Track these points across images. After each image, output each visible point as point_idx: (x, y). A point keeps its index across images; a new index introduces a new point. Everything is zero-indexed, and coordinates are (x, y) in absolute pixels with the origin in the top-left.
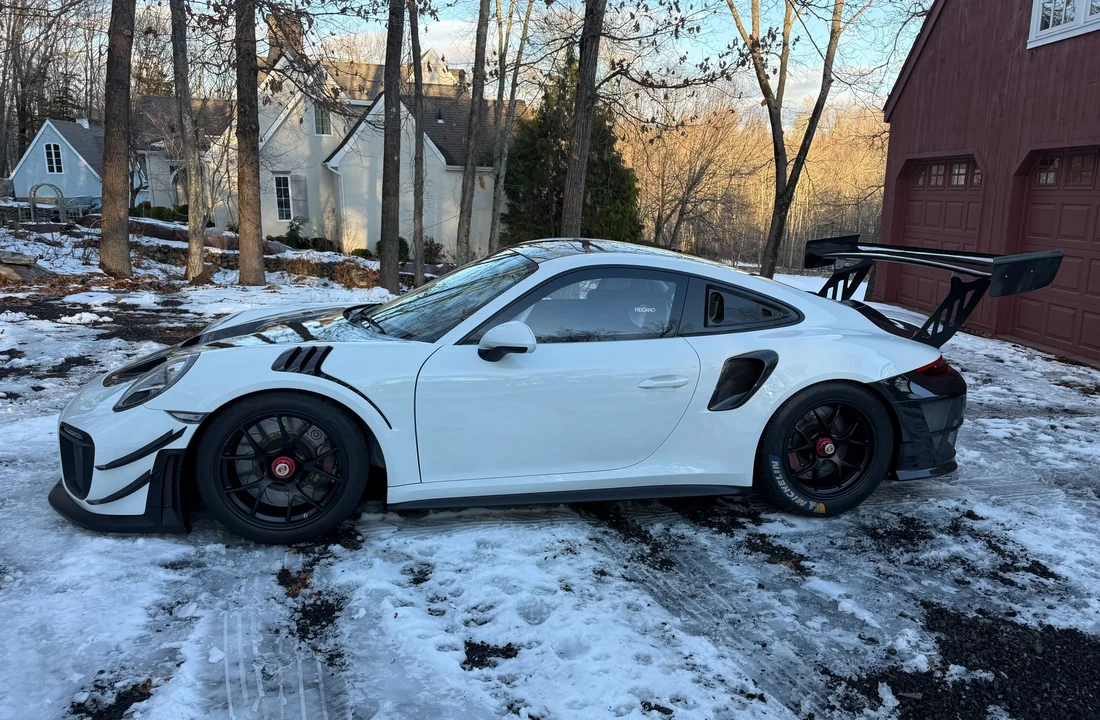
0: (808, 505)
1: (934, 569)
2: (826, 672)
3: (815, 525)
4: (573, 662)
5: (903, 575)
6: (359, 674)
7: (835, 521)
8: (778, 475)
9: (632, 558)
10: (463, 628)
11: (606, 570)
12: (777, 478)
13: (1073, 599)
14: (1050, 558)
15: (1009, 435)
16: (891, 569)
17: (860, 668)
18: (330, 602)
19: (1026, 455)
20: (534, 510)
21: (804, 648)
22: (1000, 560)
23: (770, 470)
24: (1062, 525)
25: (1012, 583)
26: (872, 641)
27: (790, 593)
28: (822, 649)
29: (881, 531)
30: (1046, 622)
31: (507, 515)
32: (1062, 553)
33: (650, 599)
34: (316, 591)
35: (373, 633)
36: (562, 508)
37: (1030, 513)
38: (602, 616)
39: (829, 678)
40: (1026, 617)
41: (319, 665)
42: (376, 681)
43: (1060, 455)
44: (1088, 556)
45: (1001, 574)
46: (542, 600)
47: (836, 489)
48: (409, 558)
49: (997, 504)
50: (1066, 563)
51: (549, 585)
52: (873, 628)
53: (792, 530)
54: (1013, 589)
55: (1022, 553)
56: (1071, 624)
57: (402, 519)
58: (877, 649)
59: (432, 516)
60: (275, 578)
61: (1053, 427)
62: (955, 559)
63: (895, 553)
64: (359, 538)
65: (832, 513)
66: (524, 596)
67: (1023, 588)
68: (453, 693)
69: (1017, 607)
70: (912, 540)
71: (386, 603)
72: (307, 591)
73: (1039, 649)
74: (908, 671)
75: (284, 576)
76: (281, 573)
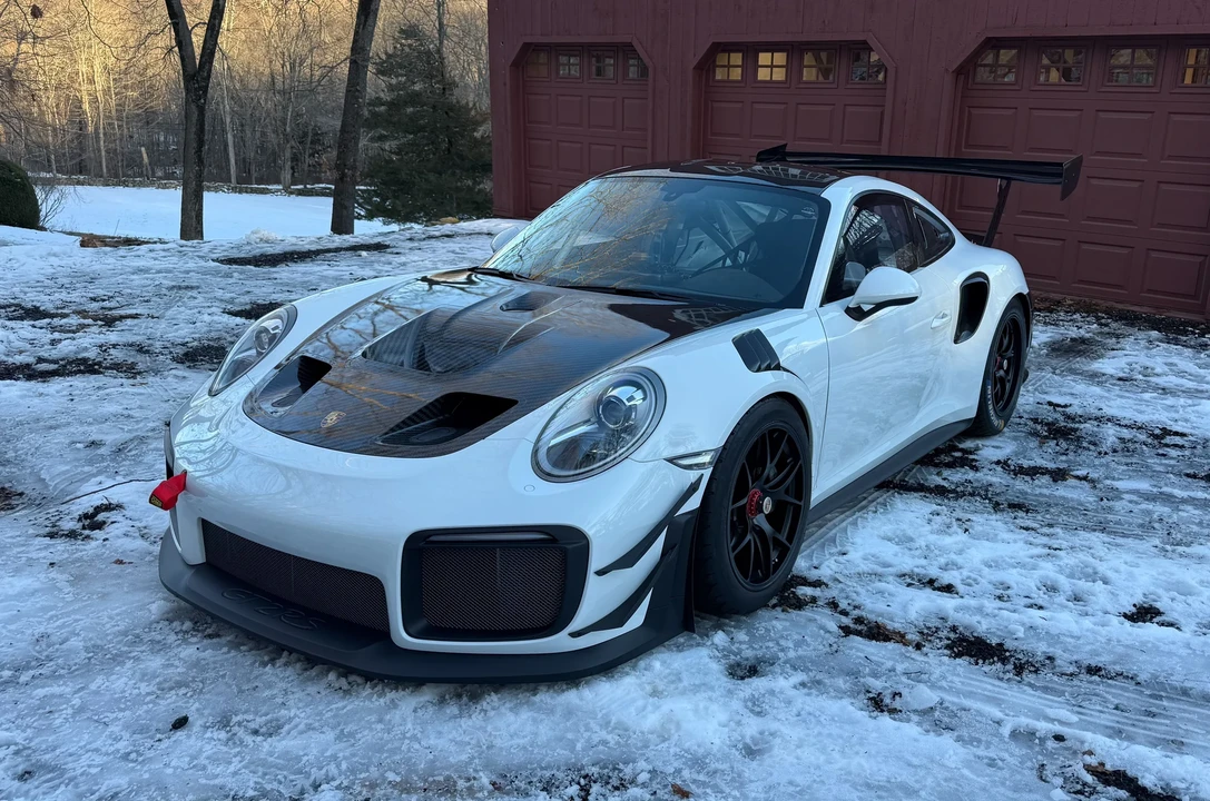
8: (990, 402)
23: (987, 400)
47: (1003, 404)
75: (859, 633)
76: (847, 631)
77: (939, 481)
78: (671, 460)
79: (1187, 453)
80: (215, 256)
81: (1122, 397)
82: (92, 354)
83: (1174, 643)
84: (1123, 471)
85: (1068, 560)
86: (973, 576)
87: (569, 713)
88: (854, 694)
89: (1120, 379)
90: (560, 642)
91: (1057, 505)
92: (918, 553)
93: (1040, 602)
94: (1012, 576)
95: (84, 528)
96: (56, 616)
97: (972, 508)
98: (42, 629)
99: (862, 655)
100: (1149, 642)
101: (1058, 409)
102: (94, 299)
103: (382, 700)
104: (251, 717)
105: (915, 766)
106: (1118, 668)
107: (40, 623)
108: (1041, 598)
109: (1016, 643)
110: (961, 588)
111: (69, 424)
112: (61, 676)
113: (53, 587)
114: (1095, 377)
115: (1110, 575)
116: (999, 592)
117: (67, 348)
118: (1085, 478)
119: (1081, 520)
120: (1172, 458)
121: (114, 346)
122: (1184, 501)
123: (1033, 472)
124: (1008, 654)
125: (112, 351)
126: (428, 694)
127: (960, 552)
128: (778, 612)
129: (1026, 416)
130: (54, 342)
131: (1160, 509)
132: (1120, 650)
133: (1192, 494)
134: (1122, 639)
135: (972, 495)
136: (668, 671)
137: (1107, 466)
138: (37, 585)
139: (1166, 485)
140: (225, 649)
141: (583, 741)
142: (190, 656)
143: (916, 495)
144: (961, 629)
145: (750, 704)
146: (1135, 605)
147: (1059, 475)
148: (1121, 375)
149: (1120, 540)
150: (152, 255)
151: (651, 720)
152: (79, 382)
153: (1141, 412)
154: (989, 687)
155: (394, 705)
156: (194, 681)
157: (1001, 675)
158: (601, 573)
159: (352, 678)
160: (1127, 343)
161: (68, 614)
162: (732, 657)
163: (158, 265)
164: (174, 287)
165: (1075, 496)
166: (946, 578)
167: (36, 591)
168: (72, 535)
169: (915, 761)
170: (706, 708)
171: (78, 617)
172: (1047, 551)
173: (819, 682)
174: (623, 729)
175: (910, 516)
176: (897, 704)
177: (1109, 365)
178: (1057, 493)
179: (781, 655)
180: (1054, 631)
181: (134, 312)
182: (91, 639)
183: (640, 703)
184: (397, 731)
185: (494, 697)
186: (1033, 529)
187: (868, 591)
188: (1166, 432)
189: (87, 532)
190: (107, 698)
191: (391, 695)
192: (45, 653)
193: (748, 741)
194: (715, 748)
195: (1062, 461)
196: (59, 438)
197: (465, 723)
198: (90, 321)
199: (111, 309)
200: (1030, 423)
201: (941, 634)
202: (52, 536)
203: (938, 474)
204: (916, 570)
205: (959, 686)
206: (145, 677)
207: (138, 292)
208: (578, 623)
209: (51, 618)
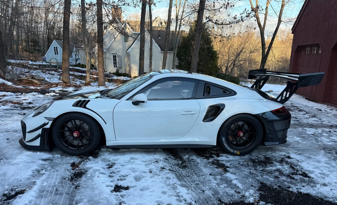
0: (234, 152)
1: (269, 173)
2: (220, 200)
3: (236, 158)
4: (143, 192)
5: (258, 174)
6: (82, 191)
7: (243, 157)
8: (224, 142)
9: (175, 165)
10: (116, 181)
11: (165, 167)
12: (224, 143)
13: (312, 184)
14: (310, 172)
15: (313, 133)
16: (255, 172)
17: (231, 200)
18: (83, 172)
19: (316, 140)
20: (151, 150)
21: (216, 193)
22: (293, 171)
23: (222, 140)
24: (319, 162)
25: (293, 178)
26: (239, 193)
27: (219, 177)
28: (221, 193)
29: (256, 161)
30: (300, 191)
31: (143, 151)
32: (315, 170)
33: (174, 176)
34: (80, 169)
35: (90, 181)
36: (160, 150)
37: (309, 157)
38: (158, 180)
39: (220, 202)
40: (294, 189)
41: (72, 188)
42: (85, 194)
43: (328, 140)
44: (323, 172)
45: (291, 175)
46: (142, 175)
47: (244, 147)
48: (110, 161)
49: (300, 154)
50: (315, 173)
51: (146, 171)
52: (240, 189)
53: (228, 159)
54: (293, 180)
55: (301, 170)
56: (308, 192)
57: (112, 151)
58: (239, 195)
59: (121, 150)
60: (70, 164)
61: (330, 131)
62: (278, 170)
63: (258, 167)
64: (98, 155)
65: (242, 154)
66: (137, 173)
67: (296, 180)
68: (105, 198)
69: (292, 186)
70: (266, 164)
71: (97, 173)
72: (77, 169)
73: (293, 198)
74: (246, 202)
77: (186, 157)
78: (45, 118)
86: (120, 168)
99: (61, 166)
106: (80, 188)
109: (84, 177)
110: (112, 168)
115: (142, 180)
116: (115, 172)
118: (227, 170)
124: (79, 177)
128: (75, 157)
132: (91, 186)
134: (96, 186)
135: (183, 161)
144: (87, 171)
147: (221, 167)
158: (28, 132)
166: (115, 166)
179: (55, 160)
180: (93, 179)
186: (164, 169)
187: (97, 161)
204: (117, 163)
208: (26, 140)
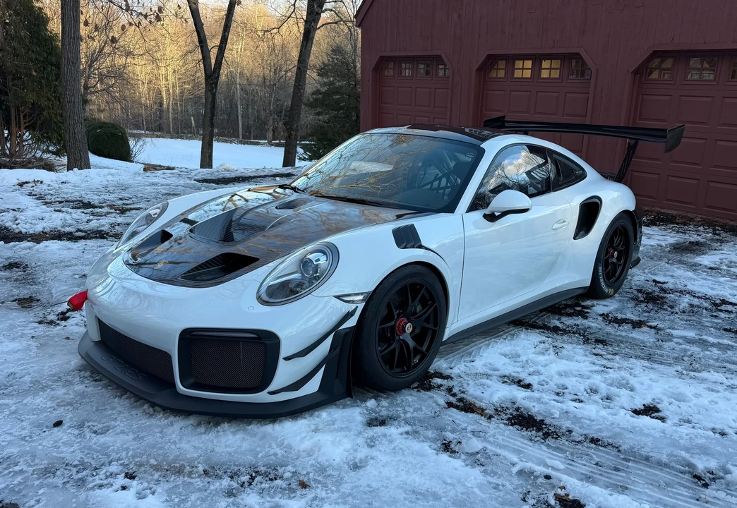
0: (609, 291)
3: (612, 302)
6: (631, 445)
8: (601, 275)
12: (600, 278)
23: (598, 273)
42: (649, 444)
47: (614, 279)
72: (489, 412)
75: (457, 407)
76: (450, 405)
77: (557, 323)
78: (338, 297)
79: (732, 316)
80: (196, 178)
81: (705, 279)
82: (105, 228)
83: (654, 429)
84: (682, 324)
85: (612, 374)
86: (547, 380)
87: (264, 436)
88: (434, 440)
89: (711, 268)
90: (262, 397)
91: (627, 342)
92: (518, 364)
93: (582, 398)
94: (571, 383)
95: (58, 319)
96: (23, 364)
97: (570, 341)
98: (13, 370)
99: (451, 419)
100: (637, 427)
101: (658, 284)
102: (121, 199)
103: (166, 421)
104: (95, 424)
105: (447, 484)
106: (610, 441)
107: (13, 367)
108: (583, 396)
109: (552, 420)
110: (535, 386)
111: (76, 265)
112: (13, 395)
113: (28, 349)
114: (694, 267)
115: (637, 386)
116: (558, 391)
117: (94, 224)
118: (655, 328)
119: (638, 353)
120: (721, 319)
121: (119, 225)
122: (713, 345)
123: (621, 322)
124: (544, 426)
125: (117, 227)
126: (192, 420)
127: (545, 366)
128: (414, 392)
129: (635, 288)
130: (88, 221)
131: (695, 349)
132: (617, 430)
133: (720, 341)
134: (621, 424)
135: (574, 333)
136: (330, 419)
137: (673, 321)
138: (20, 347)
139: (706, 335)
140: (100, 388)
141: (264, 452)
142: (80, 390)
143: (537, 331)
144: (522, 409)
145: (369, 441)
146: (644, 405)
147: (637, 325)
148: (713, 266)
149: (656, 366)
150: (163, 176)
151: (307, 445)
152: (90, 243)
153: (712, 289)
154: (519, 444)
155: (172, 424)
156: (76, 403)
157: (533, 438)
158: (287, 359)
159: (157, 408)
160: (726, 247)
161: (29, 364)
162: (374, 414)
163: (164, 182)
164: (166, 194)
165: (641, 338)
166: (528, 380)
167: (19, 350)
168: (51, 323)
169: (449, 481)
170: (340, 440)
171: (34, 365)
172: (602, 368)
173: (417, 432)
174: (290, 447)
175: (526, 342)
176: (456, 449)
177: (706, 260)
178: (630, 335)
179: (402, 415)
180: (579, 415)
181: (138, 206)
182: (36, 377)
183: (304, 435)
184: (167, 438)
185: (226, 425)
186: (601, 355)
187: (476, 383)
188: (724, 302)
189: (58, 322)
190: (29, 408)
191: (172, 418)
192: (10, 383)
193: (357, 461)
194: (335, 463)
195: (644, 316)
196: (68, 272)
197: (204, 437)
198: (113, 211)
199: (128, 204)
200: (636, 293)
201: (508, 412)
202: (40, 323)
203: (559, 319)
204: (513, 374)
205: (500, 441)
206: (52, 398)
207: (146, 196)
208: (272, 387)
209: (20, 365)
